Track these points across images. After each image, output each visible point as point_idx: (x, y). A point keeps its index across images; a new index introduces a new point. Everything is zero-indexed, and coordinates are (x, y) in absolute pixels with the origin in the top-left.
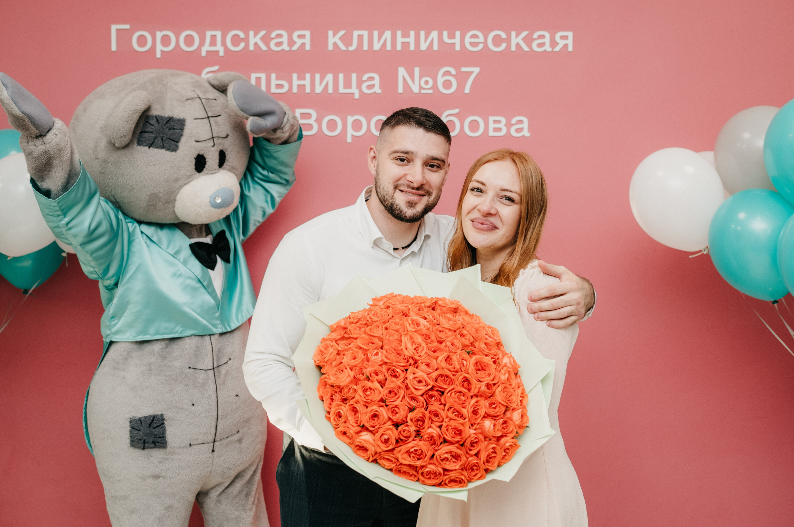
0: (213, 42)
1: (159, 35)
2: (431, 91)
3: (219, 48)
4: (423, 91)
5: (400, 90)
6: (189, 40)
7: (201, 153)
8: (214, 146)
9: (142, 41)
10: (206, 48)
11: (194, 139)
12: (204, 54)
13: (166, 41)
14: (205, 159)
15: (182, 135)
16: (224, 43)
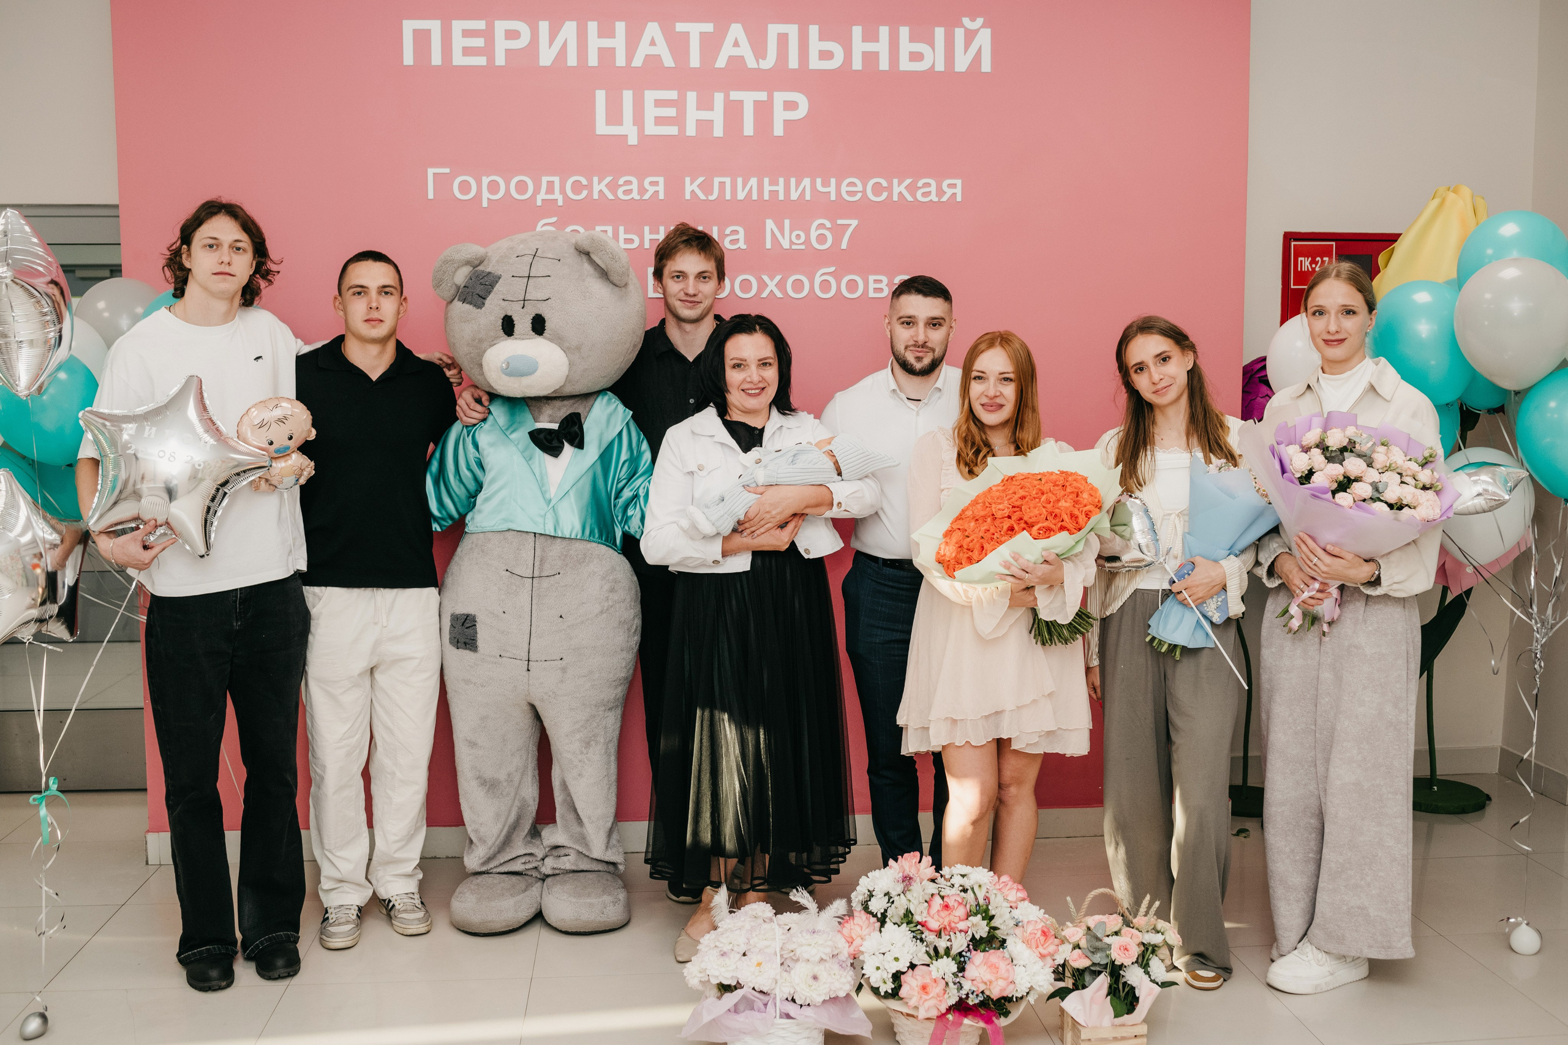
0: (550, 189)
1: (485, 180)
2: (803, 247)
3: (557, 196)
4: (794, 247)
5: (768, 246)
6: (521, 187)
7: (509, 314)
8: (523, 308)
9: (465, 187)
10: (542, 196)
11: (502, 297)
12: (539, 203)
13: (493, 187)
14: (513, 321)
15: (490, 293)
16: (563, 191)
